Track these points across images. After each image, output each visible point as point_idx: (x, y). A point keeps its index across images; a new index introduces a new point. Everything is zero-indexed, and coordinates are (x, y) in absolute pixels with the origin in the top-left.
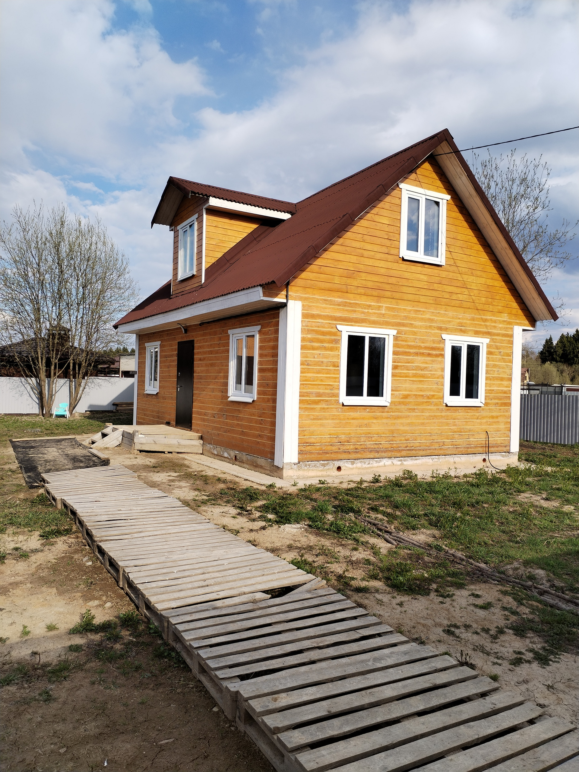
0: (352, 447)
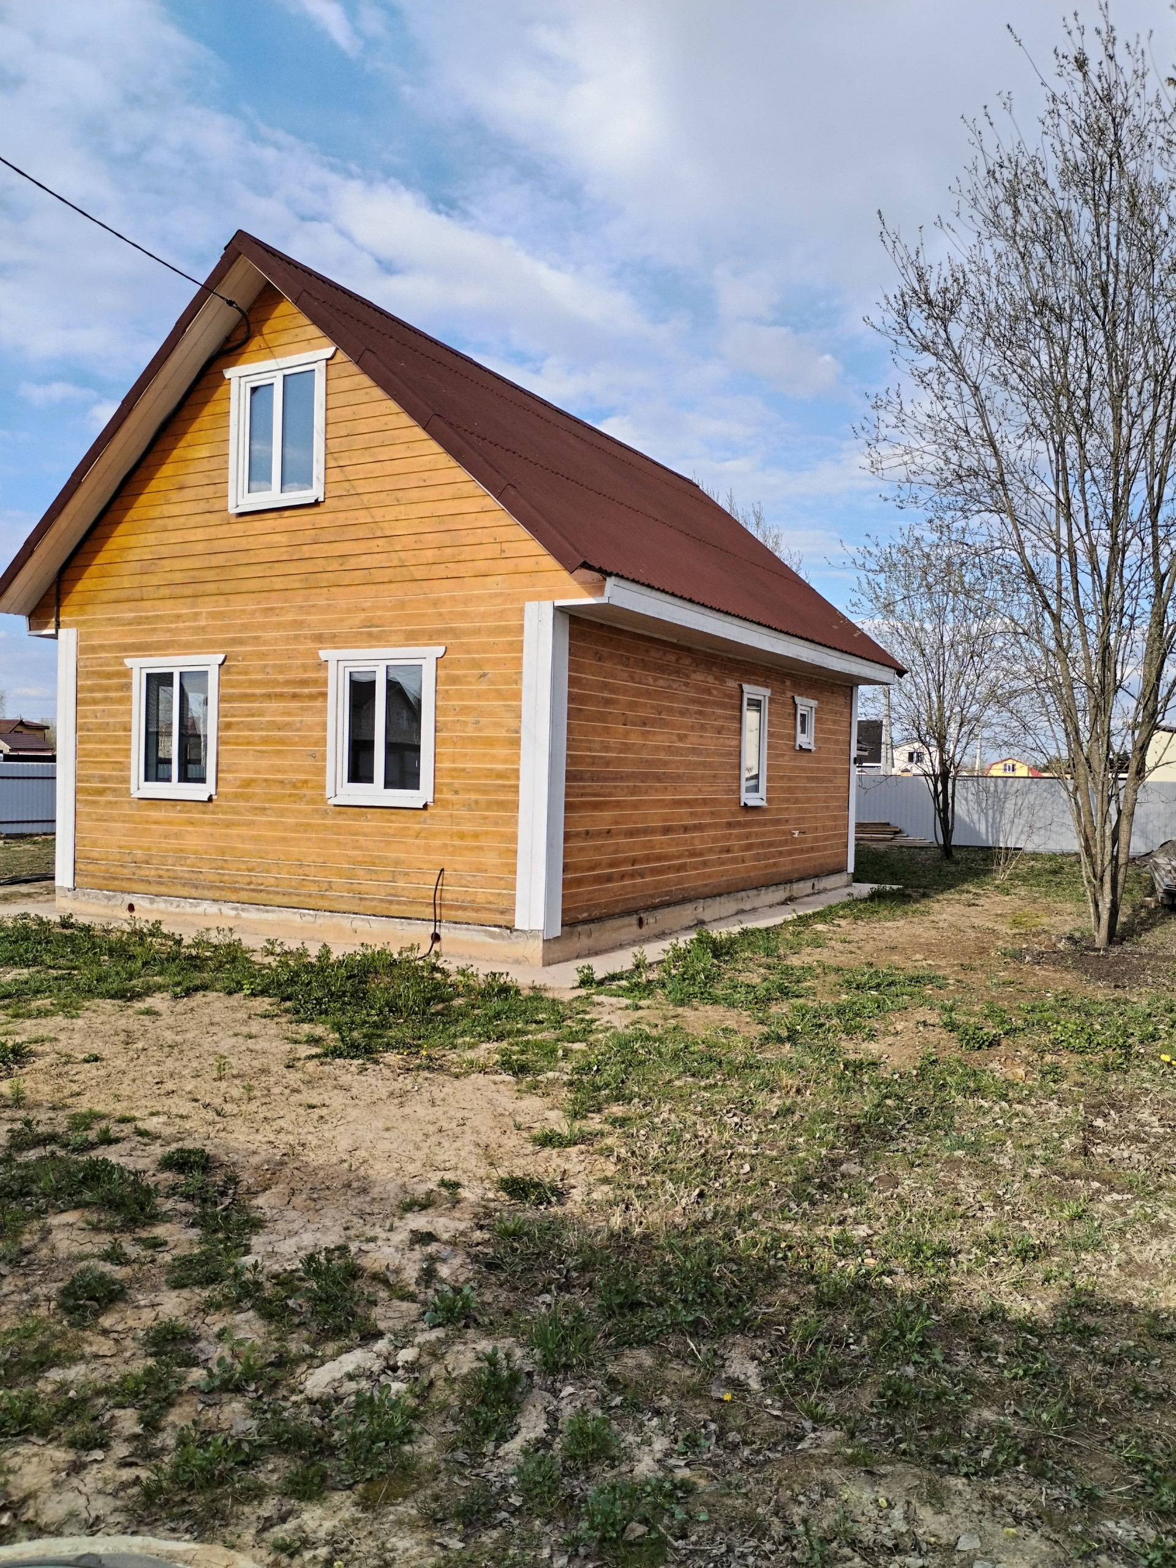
0: (153, 872)
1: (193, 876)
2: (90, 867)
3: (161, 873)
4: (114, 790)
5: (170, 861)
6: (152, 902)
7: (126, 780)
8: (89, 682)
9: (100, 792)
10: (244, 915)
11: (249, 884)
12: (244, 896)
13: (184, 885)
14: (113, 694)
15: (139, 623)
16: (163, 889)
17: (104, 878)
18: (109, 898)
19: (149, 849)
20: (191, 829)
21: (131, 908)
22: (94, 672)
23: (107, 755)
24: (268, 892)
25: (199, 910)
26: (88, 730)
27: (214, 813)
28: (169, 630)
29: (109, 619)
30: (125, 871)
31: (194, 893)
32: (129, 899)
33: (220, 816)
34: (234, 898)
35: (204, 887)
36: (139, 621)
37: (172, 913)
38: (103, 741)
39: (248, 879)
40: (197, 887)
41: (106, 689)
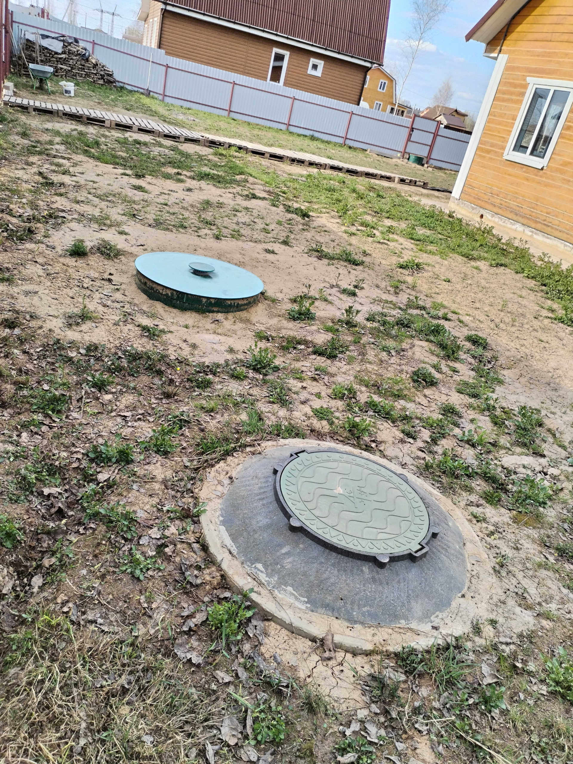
1: (517, 208)
2: (470, 190)
3: (502, 202)
4: (496, 152)
5: (509, 197)
6: (493, 216)
7: (504, 148)
8: (504, 88)
9: (488, 152)
10: (535, 236)
11: (544, 220)
12: (539, 226)
13: (511, 212)
14: (514, 97)
15: (543, 56)
16: (500, 211)
17: (474, 198)
18: (473, 209)
19: (501, 188)
20: (526, 183)
21: (482, 216)
22: (509, 83)
23: (499, 132)
24: (552, 228)
25: (514, 227)
26: (494, 116)
27: (541, 177)
28: (558, 62)
29: (528, 51)
30: (486, 197)
31: (515, 217)
32: (482, 212)
33: (544, 179)
34: (533, 226)
35: (520, 216)
36: (543, 55)
37: (500, 225)
38: (499, 123)
39: (545, 218)
40: (517, 215)
41: (511, 93)
